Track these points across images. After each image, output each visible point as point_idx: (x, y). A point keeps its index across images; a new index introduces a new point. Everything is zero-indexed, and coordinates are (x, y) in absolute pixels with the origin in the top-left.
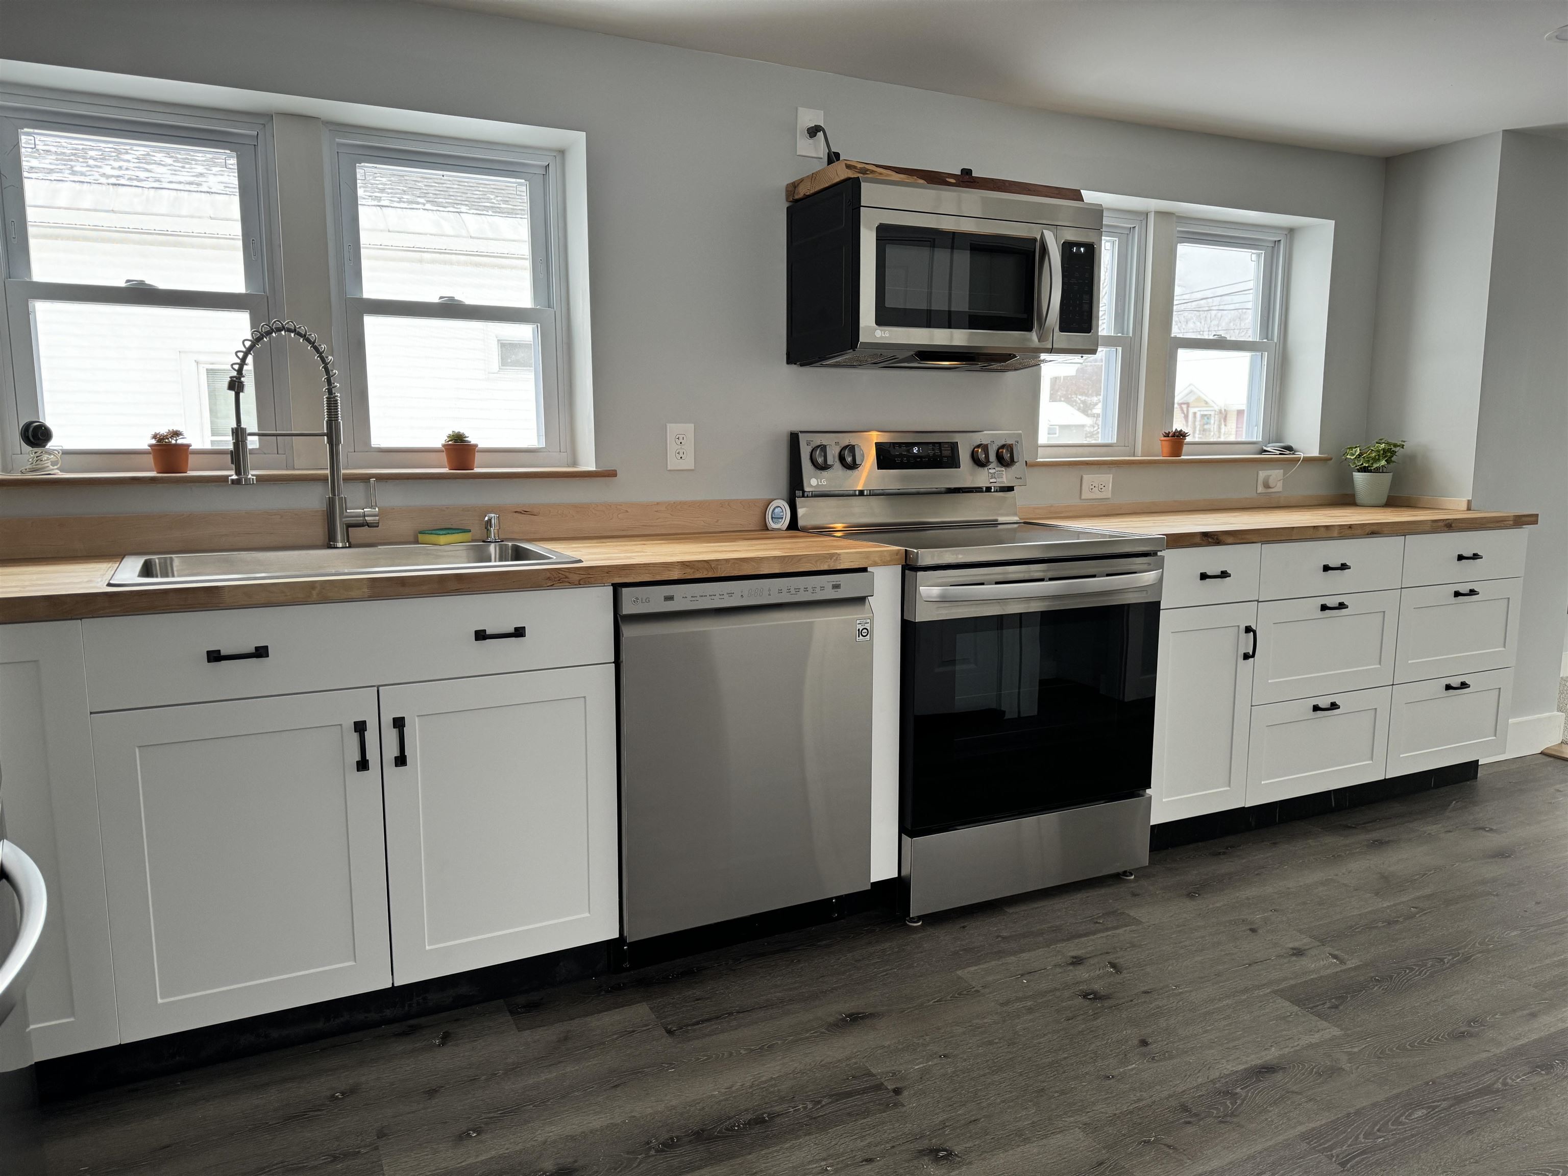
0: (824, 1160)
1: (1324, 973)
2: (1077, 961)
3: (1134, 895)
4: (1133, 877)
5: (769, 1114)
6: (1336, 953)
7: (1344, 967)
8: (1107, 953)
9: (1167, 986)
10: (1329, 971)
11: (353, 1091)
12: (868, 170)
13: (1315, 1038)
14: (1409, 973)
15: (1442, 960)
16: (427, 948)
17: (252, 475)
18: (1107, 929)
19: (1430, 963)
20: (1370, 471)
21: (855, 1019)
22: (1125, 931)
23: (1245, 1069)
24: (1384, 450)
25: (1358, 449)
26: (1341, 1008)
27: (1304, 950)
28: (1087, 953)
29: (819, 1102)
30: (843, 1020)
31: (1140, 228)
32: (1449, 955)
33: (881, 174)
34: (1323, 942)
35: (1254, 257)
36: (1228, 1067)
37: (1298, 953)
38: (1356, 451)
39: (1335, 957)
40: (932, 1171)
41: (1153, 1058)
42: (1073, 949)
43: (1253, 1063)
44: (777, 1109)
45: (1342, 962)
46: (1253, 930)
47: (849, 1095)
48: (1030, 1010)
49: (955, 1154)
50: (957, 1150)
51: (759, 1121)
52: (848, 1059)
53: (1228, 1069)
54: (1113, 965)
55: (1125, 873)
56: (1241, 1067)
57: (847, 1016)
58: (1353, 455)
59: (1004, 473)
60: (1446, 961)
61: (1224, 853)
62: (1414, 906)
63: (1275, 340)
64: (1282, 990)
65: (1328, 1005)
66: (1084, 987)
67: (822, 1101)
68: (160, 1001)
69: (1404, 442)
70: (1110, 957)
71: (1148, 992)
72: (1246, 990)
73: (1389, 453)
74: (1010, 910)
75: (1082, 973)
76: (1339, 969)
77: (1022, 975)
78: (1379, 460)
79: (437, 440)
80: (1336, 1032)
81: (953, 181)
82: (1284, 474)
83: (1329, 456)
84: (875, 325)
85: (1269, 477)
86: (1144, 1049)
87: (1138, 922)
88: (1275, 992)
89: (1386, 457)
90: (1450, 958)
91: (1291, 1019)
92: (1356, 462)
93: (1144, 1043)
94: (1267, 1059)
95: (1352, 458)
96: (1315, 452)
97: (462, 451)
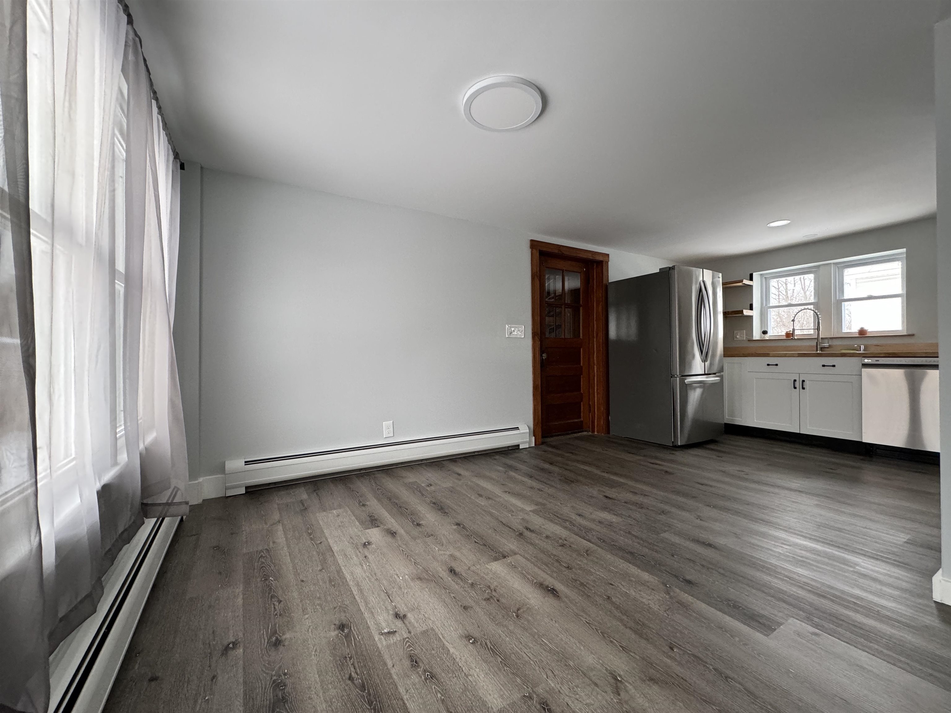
16: (808, 427)
79: (857, 330)
97: (862, 332)
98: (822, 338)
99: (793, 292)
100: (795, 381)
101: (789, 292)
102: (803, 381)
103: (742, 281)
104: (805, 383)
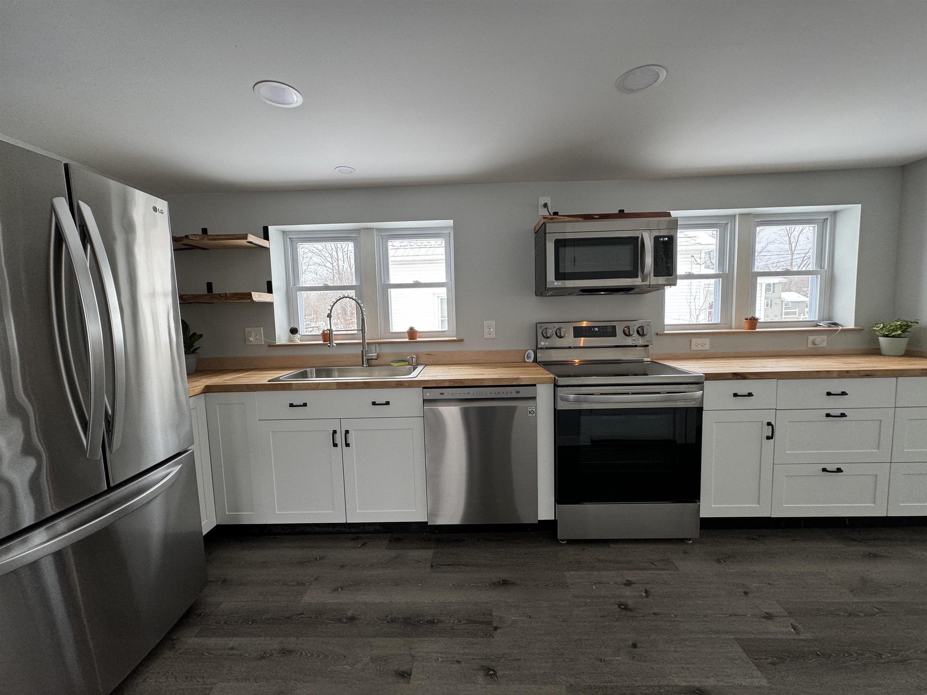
0: (441, 653)
1: (780, 636)
2: (628, 584)
3: (685, 552)
4: (691, 542)
5: (438, 620)
6: (797, 625)
7: (797, 637)
8: (647, 583)
9: (670, 614)
10: (784, 637)
11: (322, 558)
12: (554, 218)
13: (746, 682)
14: (847, 656)
15: (880, 655)
16: (358, 511)
17: (335, 343)
18: (656, 569)
19: (868, 654)
20: (890, 337)
21: (505, 583)
22: (666, 573)
23: (686, 687)
24: (900, 325)
25: (882, 325)
26: (777, 666)
27: (773, 616)
28: (637, 580)
29: (460, 622)
30: (499, 582)
31: (731, 222)
32: (889, 653)
33: (561, 219)
34: (791, 614)
35: (811, 228)
36: (675, 680)
37: (769, 617)
38: (880, 326)
39: (794, 627)
40: (480, 681)
41: (634, 657)
42: (630, 576)
43: (693, 684)
44: (443, 619)
45: (798, 632)
46: (746, 593)
47: (475, 622)
48: (586, 604)
49: (497, 676)
50: (499, 673)
51: (432, 622)
52: (487, 603)
53: (675, 682)
54: (646, 592)
55: (686, 539)
56: (684, 684)
57: (502, 581)
58: (878, 327)
59: (640, 339)
60: (884, 657)
61: (756, 539)
62: (877, 607)
63: (826, 269)
64: (743, 640)
65: (769, 661)
66: (622, 600)
67: (462, 621)
68: (277, 512)
69: (918, 320)
70: (647, 587)
71: (656, 614)
72: (718, 632)
73: (905, 328)
74: (612, 546)
75: (627, 592)
76: (792, 637)
77: (595, 583)
78: (896, 331)
79: (406, 329)
80: (764, 682)
81: (597, 217)
82: (827, 338)
83: (863, 328)
84: (555, 280)
85: (815, 339)
86: (632, 649)
87: (677, 568)
88: (737, 639)
89: (901, 329)
90: (889, 655)
91: (736, 662)
92: (880, 331)
93: (634, 646)
94: (703, 684)
95: (877, 329)
96: (851, 326)
97: (412, 333)
98: (368, 343)
99: (343, 268)
100: (335, 432)
101: (340, 268)
102: (347, 432)
103: (245, 237)
104: (349, 435)
